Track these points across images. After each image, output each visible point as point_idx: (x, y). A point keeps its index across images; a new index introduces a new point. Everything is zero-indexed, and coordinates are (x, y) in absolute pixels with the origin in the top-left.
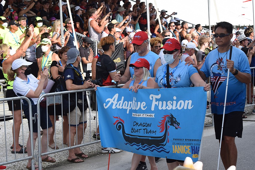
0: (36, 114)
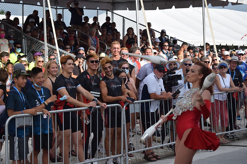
0: (4, 136)
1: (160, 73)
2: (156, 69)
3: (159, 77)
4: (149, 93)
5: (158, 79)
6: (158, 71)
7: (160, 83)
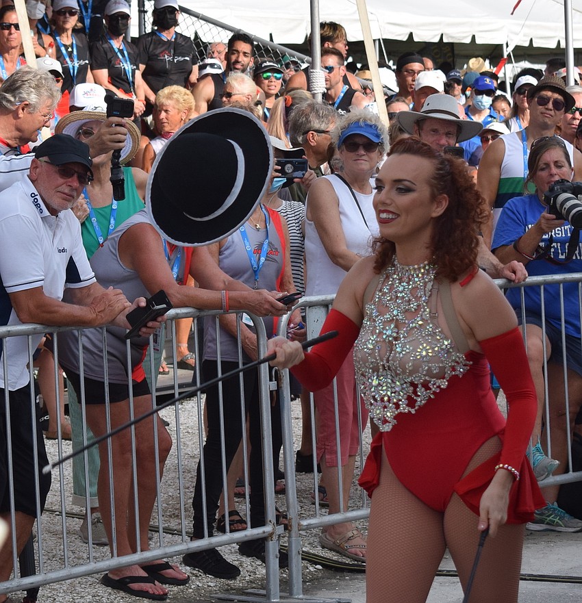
1: (61, 181)
2: (45, 159)
3: (55, 202)
4: (9, 290)
5: (54, 212)
6: (53, 169)
7: (59, 234)
